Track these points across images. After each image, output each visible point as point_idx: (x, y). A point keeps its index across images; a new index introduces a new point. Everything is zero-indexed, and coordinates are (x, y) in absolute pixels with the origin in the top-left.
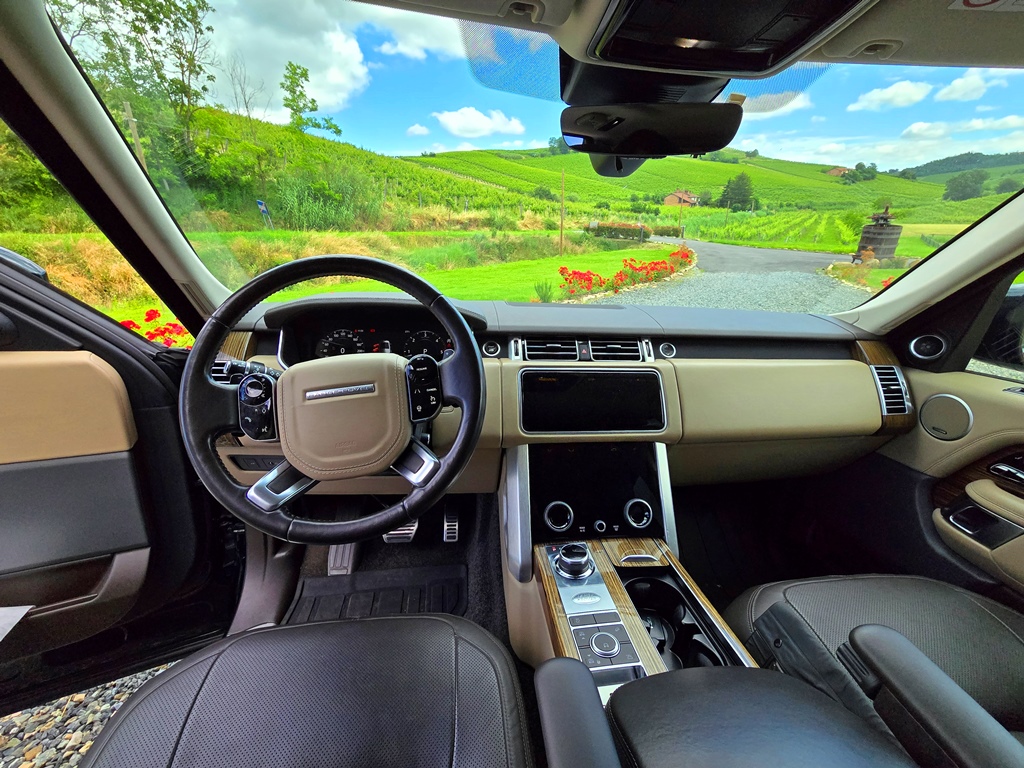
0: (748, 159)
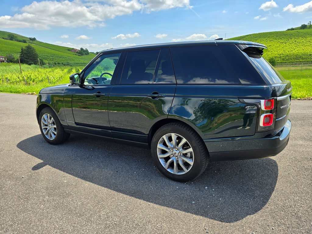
0: (31, 41)
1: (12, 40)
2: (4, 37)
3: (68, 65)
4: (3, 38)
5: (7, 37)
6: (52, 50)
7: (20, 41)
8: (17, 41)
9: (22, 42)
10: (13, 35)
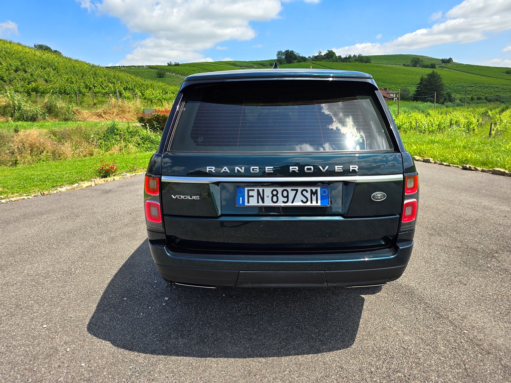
0: (443, 65)
1: (415, 66)
2: (406, 64)
3: (497, 100)
4: (404, 65)
5: (409, 62)
6: (475, 76)
7: (426, 67)
8: (422, 67)
9: (429, 67)
10: (418, 59)
